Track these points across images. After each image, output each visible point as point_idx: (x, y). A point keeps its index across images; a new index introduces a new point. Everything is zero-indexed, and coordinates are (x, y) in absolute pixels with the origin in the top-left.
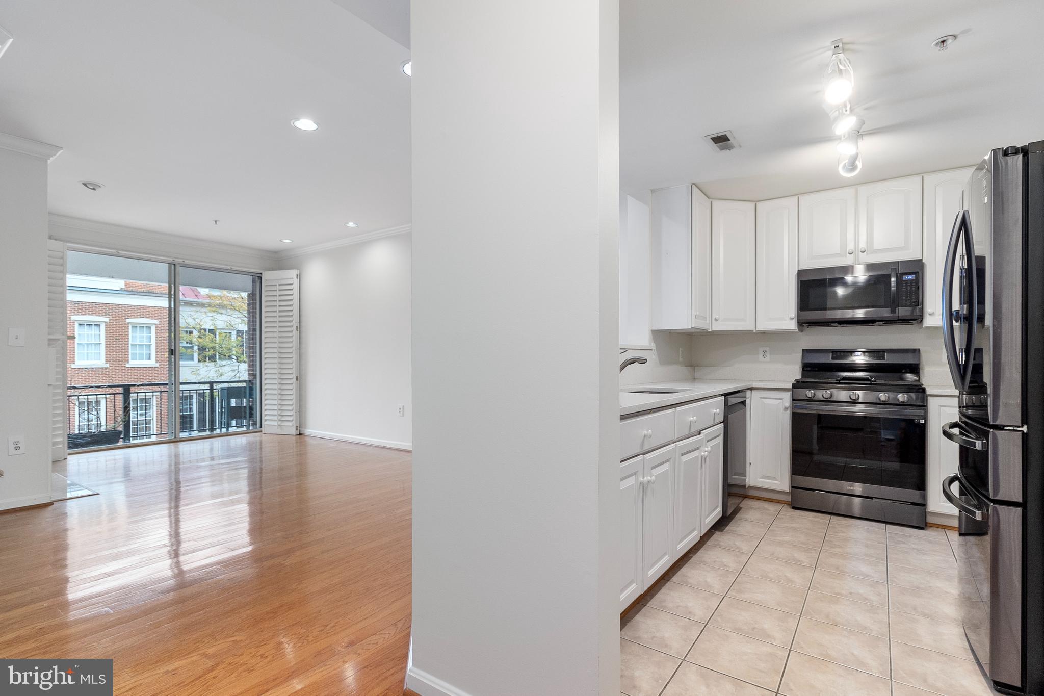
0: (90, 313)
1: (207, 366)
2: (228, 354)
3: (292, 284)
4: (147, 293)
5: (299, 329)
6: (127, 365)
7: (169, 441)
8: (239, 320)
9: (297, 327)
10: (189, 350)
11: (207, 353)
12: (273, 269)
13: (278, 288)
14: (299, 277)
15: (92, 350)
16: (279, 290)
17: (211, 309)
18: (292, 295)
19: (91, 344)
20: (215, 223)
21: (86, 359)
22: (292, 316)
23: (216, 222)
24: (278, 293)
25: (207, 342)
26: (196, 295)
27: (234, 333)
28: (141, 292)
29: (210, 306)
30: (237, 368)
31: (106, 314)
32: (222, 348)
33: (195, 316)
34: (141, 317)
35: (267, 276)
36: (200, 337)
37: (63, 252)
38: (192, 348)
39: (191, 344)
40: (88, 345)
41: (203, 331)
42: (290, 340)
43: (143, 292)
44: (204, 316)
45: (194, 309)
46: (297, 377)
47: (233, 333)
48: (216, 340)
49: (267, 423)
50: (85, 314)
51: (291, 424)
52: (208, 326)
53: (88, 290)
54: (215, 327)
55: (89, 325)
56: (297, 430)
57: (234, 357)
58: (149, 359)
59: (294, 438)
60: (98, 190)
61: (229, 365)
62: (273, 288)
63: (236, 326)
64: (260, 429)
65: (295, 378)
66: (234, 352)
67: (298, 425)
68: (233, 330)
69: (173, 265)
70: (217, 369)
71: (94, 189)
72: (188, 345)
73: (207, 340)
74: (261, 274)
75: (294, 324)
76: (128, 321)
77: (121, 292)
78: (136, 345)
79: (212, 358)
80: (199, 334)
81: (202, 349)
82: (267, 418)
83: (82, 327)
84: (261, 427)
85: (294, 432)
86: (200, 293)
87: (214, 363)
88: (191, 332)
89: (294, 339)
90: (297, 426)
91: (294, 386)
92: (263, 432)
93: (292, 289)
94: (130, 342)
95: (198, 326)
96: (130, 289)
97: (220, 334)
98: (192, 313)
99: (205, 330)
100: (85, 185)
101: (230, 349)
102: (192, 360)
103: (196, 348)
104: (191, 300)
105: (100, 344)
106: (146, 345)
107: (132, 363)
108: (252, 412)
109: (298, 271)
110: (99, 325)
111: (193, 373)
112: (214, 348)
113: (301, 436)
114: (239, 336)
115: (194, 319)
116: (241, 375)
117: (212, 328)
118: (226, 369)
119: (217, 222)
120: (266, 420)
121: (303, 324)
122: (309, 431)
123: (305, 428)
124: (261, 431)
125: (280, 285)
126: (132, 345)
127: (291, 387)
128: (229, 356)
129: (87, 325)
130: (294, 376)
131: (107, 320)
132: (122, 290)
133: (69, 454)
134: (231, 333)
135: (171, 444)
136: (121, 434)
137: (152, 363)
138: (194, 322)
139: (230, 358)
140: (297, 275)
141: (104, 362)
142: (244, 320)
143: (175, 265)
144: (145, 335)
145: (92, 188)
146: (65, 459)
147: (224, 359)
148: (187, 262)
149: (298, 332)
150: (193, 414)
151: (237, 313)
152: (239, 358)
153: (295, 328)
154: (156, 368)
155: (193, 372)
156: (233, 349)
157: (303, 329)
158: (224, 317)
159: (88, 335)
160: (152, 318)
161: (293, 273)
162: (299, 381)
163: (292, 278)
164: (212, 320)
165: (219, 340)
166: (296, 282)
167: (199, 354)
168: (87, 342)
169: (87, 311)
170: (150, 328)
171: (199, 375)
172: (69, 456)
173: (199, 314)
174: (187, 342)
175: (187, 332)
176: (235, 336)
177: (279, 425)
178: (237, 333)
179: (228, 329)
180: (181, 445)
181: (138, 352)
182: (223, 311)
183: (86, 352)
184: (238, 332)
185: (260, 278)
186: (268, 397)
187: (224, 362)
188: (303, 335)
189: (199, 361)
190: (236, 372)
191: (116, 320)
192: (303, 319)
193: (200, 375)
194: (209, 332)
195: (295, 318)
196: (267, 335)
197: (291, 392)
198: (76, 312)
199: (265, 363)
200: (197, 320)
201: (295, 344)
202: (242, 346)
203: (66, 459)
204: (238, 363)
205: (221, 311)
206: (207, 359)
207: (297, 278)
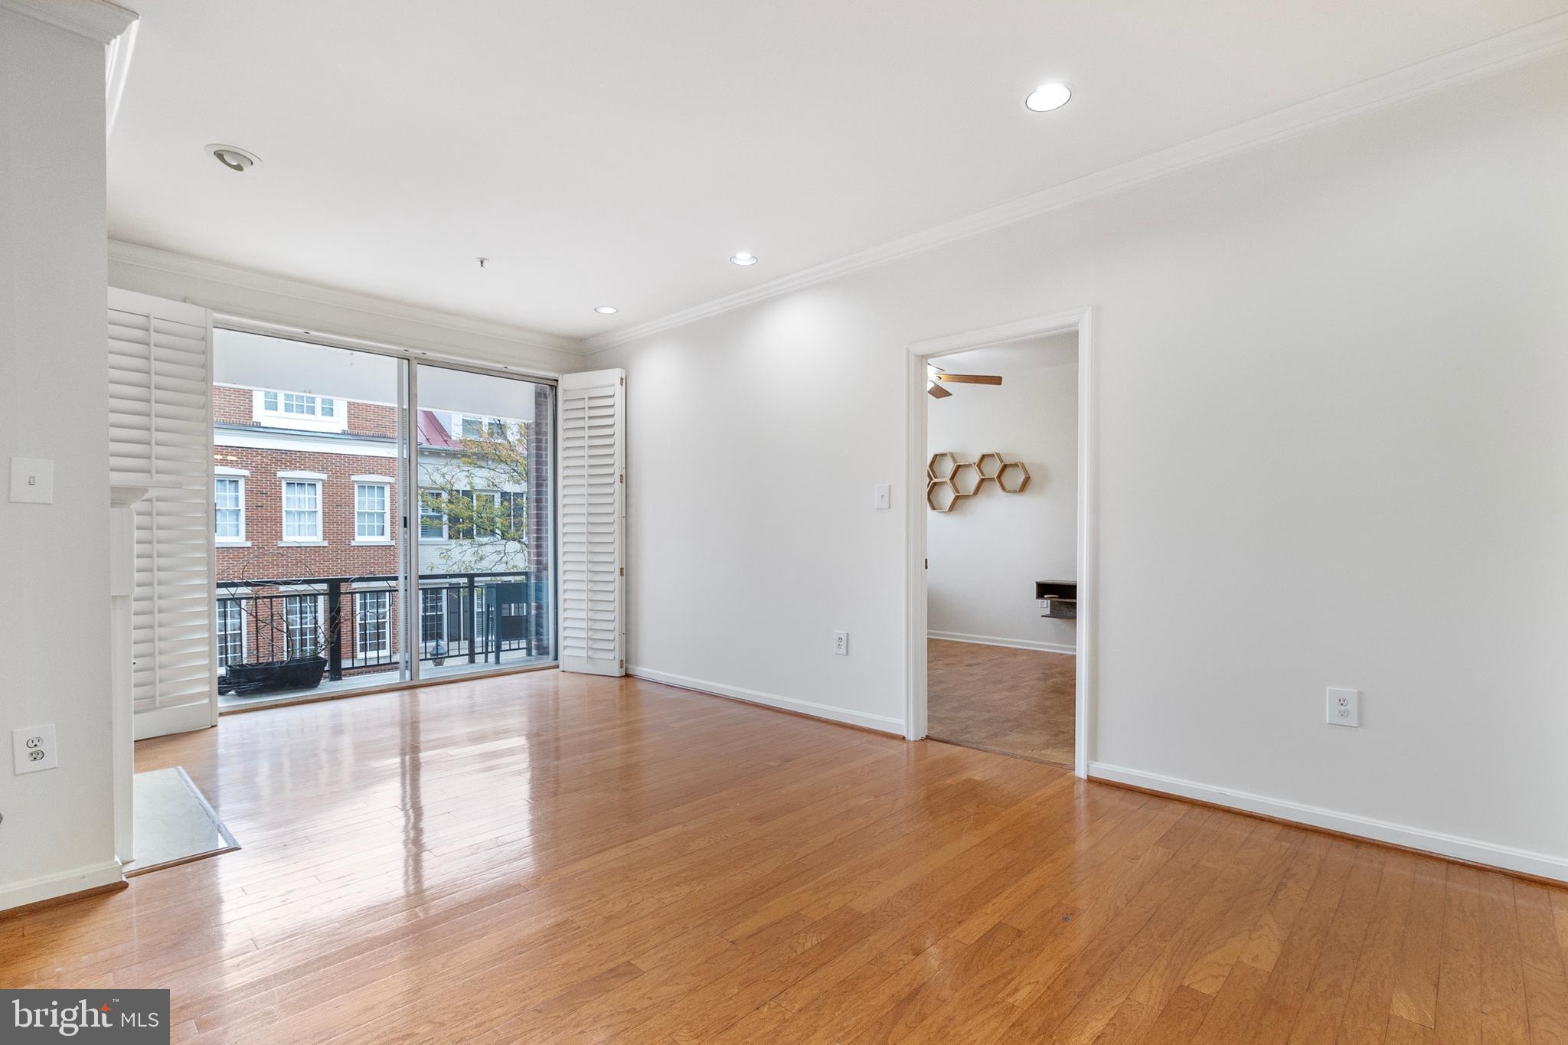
0: (302, 467)
1: (461, 545)
2: (491, 528)
3: (613, 396)
4: (378, 437)
5: (625, 479)
6: (353, 543)
7: (400, 686)
8: (506, 476)
9: (621, 476)
10: (436, 522)
11: (461, 526)
12: (576, 371)
13: (587, 404)
14: (624, 381)
15: (306, 521)
16: (590, 408)
17: (467, 460)
18: (613, 416)
19: (304, 512)
20: (480, 263)
21: (297, 534)
22: (613, 455)
23: (482, 263)
24: (588, 413)
25: (460, 509)
26: (445, 441)
27: (497, 496)
28: (370, 436)
29: (464, 456)
30: (502, 548)
31: (323, 469)
32: (481, 518)
33: (444, 470)
34: (370, 473)
35: (568, 383)
36: (450, 502)
37: (206, 328)
38: (440, 518)
39: (439, 512)
40: (300, 513)
41: (454, 493)
42: (609, 500)
43: (373, 436)
44: (457, 470)
45: (443, 461)
46: (622, 569)
47: (495, 497)
48: (472, 506)
49: (567, 652)
50: (295, 469)
51: (610, 656)
52: (462, 485)
53: (299, 433)
54: (472, 487)
55: (301, 484)
56: (621, 667)
57: (497, 531)
58: (383, 534)
59: (617, 682)
60: (247, 169)
61: (492, 544)
62: (580, 404)
63: (501, 486)
64: (554, 663)
65: (618, 571)
66: (498, 525)
67: (624, 658)
68: (497, 491)
69: (405, 361)
70: (476, 549)
71: (239, 168)
72: (435, 514)
73: (461, 506)
74: (557, 381)
75: (617, 469)
76: (353, 478)
77: (343, 436)
78: (364, 513)
79: (468, 534)
80: (450, 497)
81: (454, 520)
82: (568, 642)
83: (292, 488)
84: (556, 658)
85: (616, 671)
86: (450, 437)
87: (470, 540)
88: (438, 495)
89: (617, 496)
90: (622, 661)
91: (617, 585)
92: (561, 668)
93: (613, 406)
94: (356, 510)
95: (449, 486)
96: (355, 432)
97: (478, 496)
98: (440, 467)
99: (458, 491)
100: (220, 155)
101: (492, 520)
102: (441, 535)
103: (445, 518)
104: (438, 447)
105: (316, 512)
106: (377, 513)
107: (360, 540)
108: (541, 630)
109: (624, 371)
110: (315, 485)
111: (442, 555)
112: (471, 519)
113: (630, 679)
114: (506, 500)
115: (443, 475)
116: (509, 559)
117: (468, 488)
118: (489, 549)
119: (484, 263)
120: (565, 647)
121: (632, 471)
122: (642, 670)
123: (636, 664)
124: (557, 667)
125: (590, 398)
126: (358, 512)
127: (610, 588)
128: (491, 531)
129: (298, 484)
130: (616, 567)
131: (324, 477)
132: (344, 433)
133: (221, 714)
134: (493, 496)
135: (406, 693)
136: (326, 665)
137: (385, 540)
138: (442, 478)
139: (493, 533)
140: (622, 379)
141: (322, 539)
142: (513, 476)
143: (409, 360)
144: (376, 499)
145: (234, 164)
146: (212, 727)
147: (485, 535)
148: (430, 355)
149: (624, 484)
150: (442, 615)
151: (503, 466)
152: (506, 534)
153: (617, 477)
154: (392, 548)
155: (443, 553)
156: (497, 519)
157: (633, 480)
158: (485, 472)
159: (299, 499)
160: (386, 475)
161: (613, 376)
162: (624, 577)
163: (614, 385)
164: (468, 477)
165: (478, 507)
166: (619, 391)
167: (450, 528)
168: (298, 510)
169: (298, 464)
170: (383, 488)
171: (449, 558)
172: (221, 720)
173: (450, 467)
174: (433, 509)
175: (433, 494)
176: (499, 500)
177: (589, 657)
178: (502, 496)
179: (489, 491)
180: (423, 694)
181: (366, 524)
182: (483, 464)
183: (297, 523)
184: (505, 495)
185: (554, 388)
186: (568, 605)
187: (485, 540)
188: (633, 491)
189: (450, 537)
190: (502, 555)
191: (337, 477)
192: (632, 460)
193: (452, 558)
194: (463, 495)
195: (618, 460)
196: (568, 491)
197: (610, 597)
198: (283, 466)
199: (564, 543)
200: (446, 476)
201: (617, 507)
202: (509, 515)
203: (216, 726)
204: (504, 542)
205: (480, 463)
206: (461, 535)
207: (622, 384)
